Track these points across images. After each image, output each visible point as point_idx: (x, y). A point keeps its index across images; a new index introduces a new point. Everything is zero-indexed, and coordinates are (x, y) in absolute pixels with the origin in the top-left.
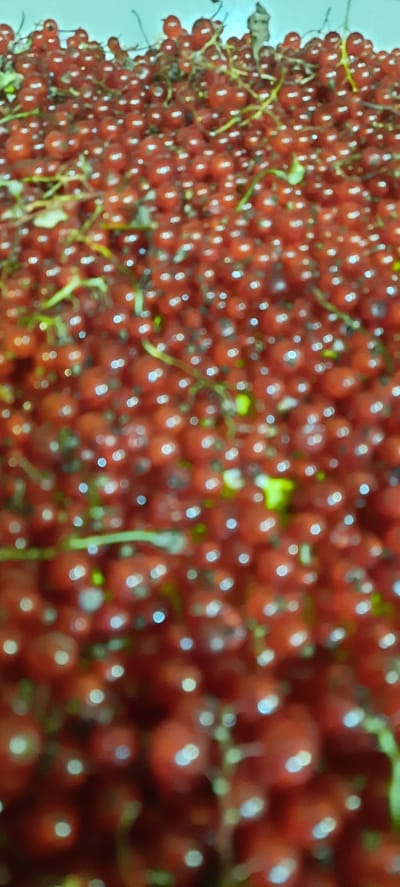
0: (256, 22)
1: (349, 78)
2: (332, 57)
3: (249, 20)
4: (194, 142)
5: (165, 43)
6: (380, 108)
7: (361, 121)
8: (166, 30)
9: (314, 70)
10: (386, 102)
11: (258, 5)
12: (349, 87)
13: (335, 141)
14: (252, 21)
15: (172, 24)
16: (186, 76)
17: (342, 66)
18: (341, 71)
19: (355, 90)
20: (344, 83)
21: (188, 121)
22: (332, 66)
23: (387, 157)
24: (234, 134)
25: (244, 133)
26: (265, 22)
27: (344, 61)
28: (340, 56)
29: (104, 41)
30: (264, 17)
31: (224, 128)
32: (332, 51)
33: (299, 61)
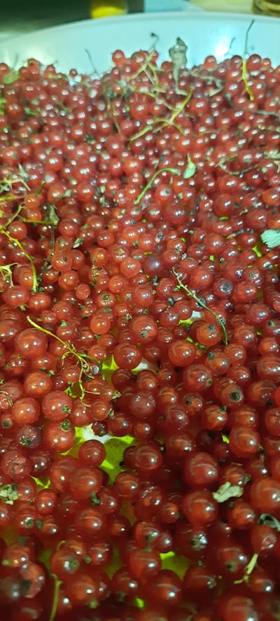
0: (175, 52)
1: (247, 89)
2: (235, 74)
3: (170, 51)
4: (115, 147)
5: (114, 69)
6: (266, 113)
7: (252, 123)
8: (114, 59)
9: (223, 84)
10: (272, 108)
11: (178, 39)
12: (247, 96)
13: (228, 140)
14: (172, 52)
15: (118, 56)
16: (119, 96)
17: (243, 80)
18: (241, 85)
19: (252, 98)
20: (243, 93)
21: (114, 129)
22: (234, 81)
23: (258, 156)
24: (149, 138)
25: (157, 137)
26: (183, 52)
27: (245, 76)
28: (241, 72)
29: (67, 72)
30: (182, 48)
31: (142, 133)
32: (234, 70)
33: (211, 78)
